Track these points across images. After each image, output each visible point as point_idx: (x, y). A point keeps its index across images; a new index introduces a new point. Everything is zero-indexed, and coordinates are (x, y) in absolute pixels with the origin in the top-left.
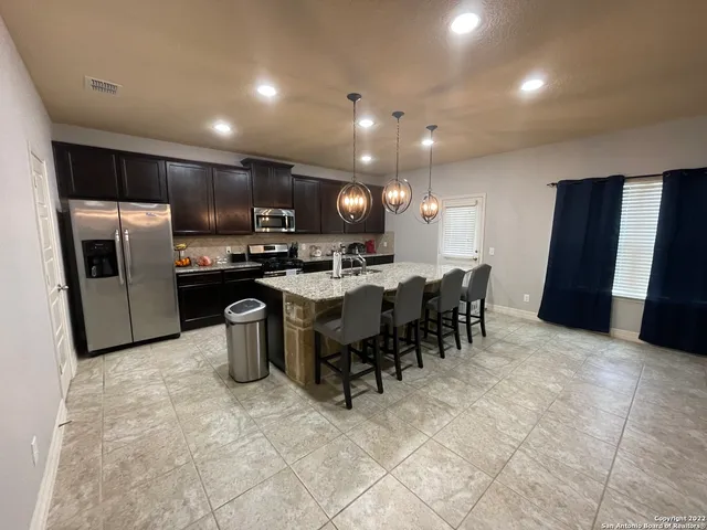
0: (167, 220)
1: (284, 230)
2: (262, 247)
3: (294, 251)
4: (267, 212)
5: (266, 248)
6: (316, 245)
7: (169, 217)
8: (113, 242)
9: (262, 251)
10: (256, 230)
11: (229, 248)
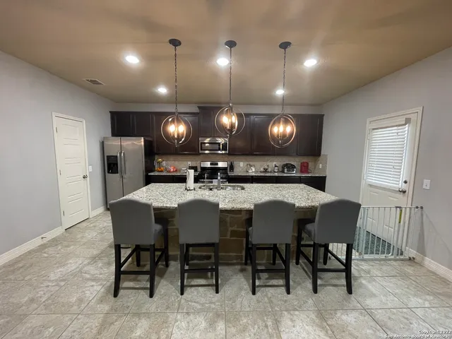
0: (141, 145)
1: (220, 152)
2: (209, 163)
3: (232, 167)
4: (207, 140)
5: (211, 164)
6: (251, 163)
7: (143, 143)
8: (117, 156)
9: (209, 166)
10: (200, 152)
11: (189, 163)
